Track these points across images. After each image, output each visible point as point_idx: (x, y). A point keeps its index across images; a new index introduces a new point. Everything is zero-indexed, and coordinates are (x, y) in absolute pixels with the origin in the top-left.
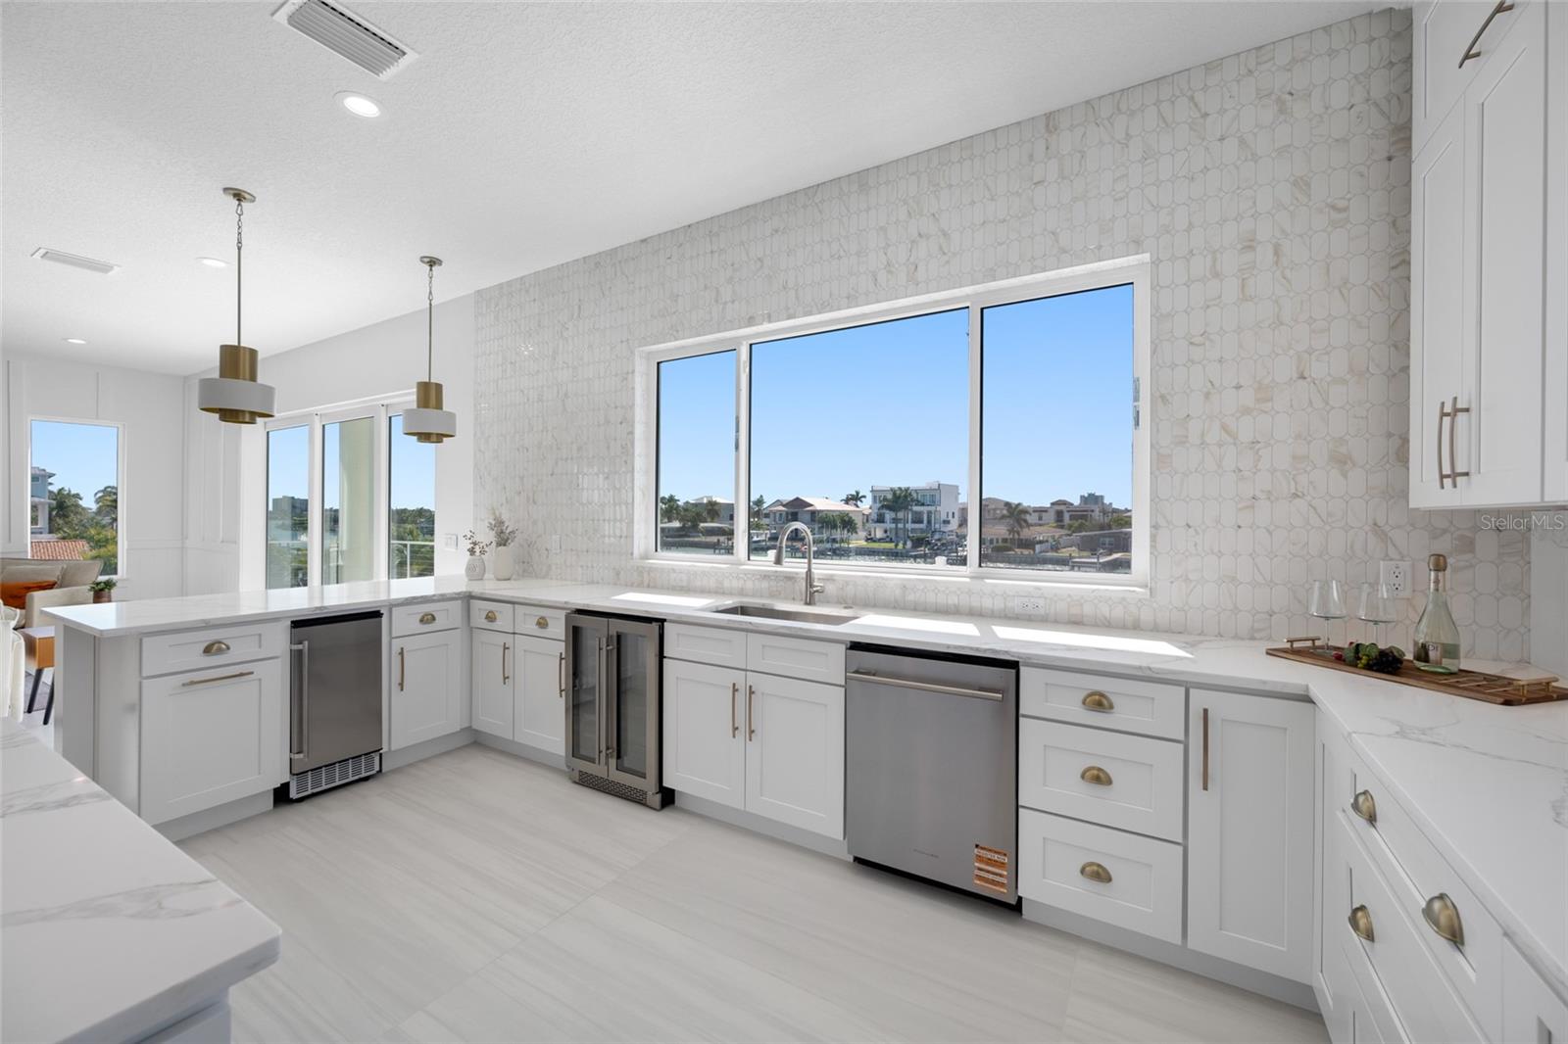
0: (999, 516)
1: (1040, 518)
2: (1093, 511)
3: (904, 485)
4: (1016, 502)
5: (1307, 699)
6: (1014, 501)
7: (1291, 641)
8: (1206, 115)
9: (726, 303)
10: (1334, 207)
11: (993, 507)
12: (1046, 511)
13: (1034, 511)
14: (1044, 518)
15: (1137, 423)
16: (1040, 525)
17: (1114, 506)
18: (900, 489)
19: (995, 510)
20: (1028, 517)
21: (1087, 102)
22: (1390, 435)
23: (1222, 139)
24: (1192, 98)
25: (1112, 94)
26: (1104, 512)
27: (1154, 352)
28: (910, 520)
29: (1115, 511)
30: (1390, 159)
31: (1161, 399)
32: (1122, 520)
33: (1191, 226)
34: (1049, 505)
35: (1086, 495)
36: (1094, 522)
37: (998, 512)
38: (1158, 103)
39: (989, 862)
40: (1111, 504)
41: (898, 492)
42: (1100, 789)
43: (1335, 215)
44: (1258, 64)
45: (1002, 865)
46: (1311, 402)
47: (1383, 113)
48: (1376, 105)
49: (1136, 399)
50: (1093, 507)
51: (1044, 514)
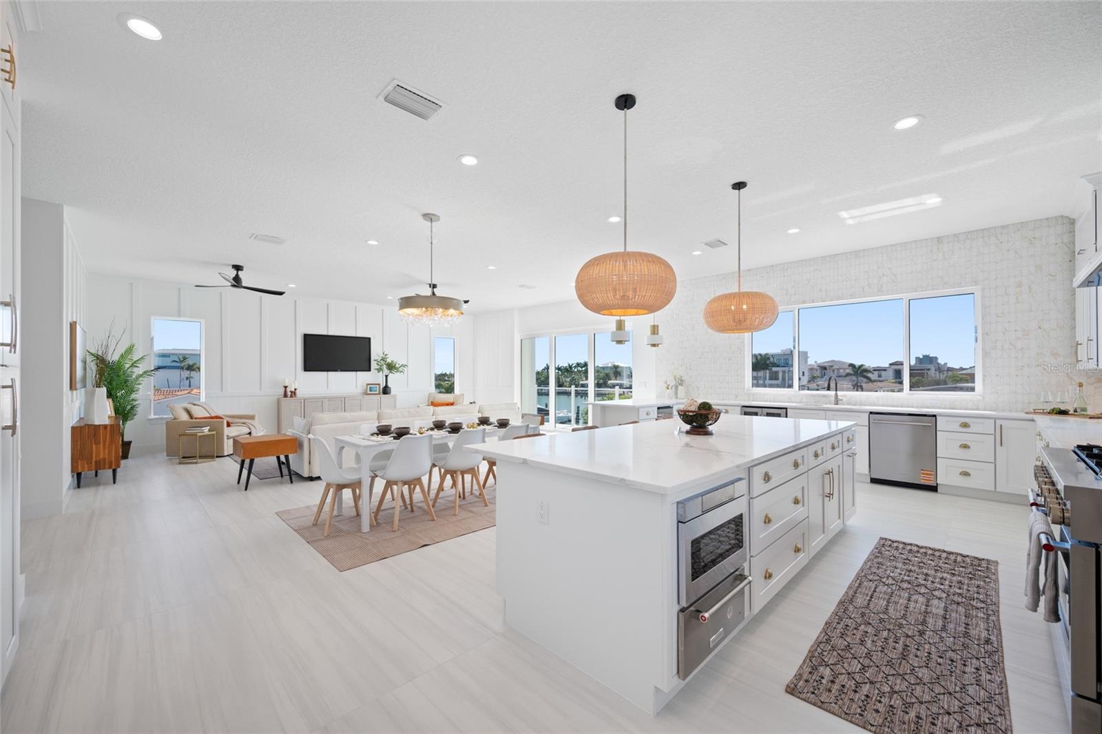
0: (844, 374)
1: (880, 376)
2: (929, 370)
3: (763, 352)
4: (860, 364)
5: (1033, 420)
6: (857, 363)
7: (1035, 410)
8: (1001, 243)
9: (791, 295)
10: (1050, 275)
11: (837, 367)
12: (885, 370)
13: (874, 370)
14: (883, 375)
15: (976, 341)
16: (880, 381)
17: (949, 365)
18: (760, 355)
19: (838, 369)
20: (869, 375)
21: (955, 235)
22: (1072, 347)
23: (1008, 251)
24: (996, 237)
25: (965, 233)
26: (940, 369)
27: (983, 318)
28: (768, 378)
29: (950, 369)
30: (1070, 261)
31: (986, 334)
32: (956, 377)
33: (996, 278)
34: (888, 365)
35: (921, 357)
36: (930, 379)
37: (842, 371)
38: (983, 237)
39: (927, 474)
40: (946, 364)
41: (759, 357)
42: (966, 450)
43: (1052, 278)
44: (1022, 227)
45: (931, 475)
46: (1043, 336)
47: (1067, 246)
48: (1065, 244)
49: (976, 333)
50: (929, 367)
51: (883, 373)
